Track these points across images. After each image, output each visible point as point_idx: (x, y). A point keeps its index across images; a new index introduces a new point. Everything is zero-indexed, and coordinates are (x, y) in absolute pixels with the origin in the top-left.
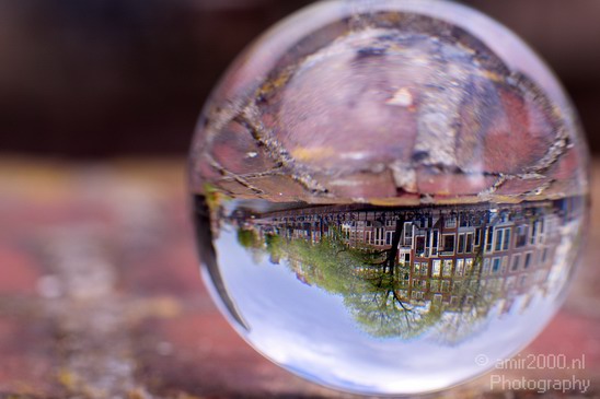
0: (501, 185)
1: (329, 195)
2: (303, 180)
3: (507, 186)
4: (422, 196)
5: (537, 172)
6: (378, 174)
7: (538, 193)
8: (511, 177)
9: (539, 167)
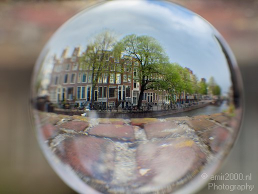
0: (86, 128)
1: (177, 122)
2: (190, 129)
3: (82, 127)
4: (130, 123)
5: (65, 132)
6: (154, 136)
7: (63, 119)
8: (81, 132)
9: (64, 135)
